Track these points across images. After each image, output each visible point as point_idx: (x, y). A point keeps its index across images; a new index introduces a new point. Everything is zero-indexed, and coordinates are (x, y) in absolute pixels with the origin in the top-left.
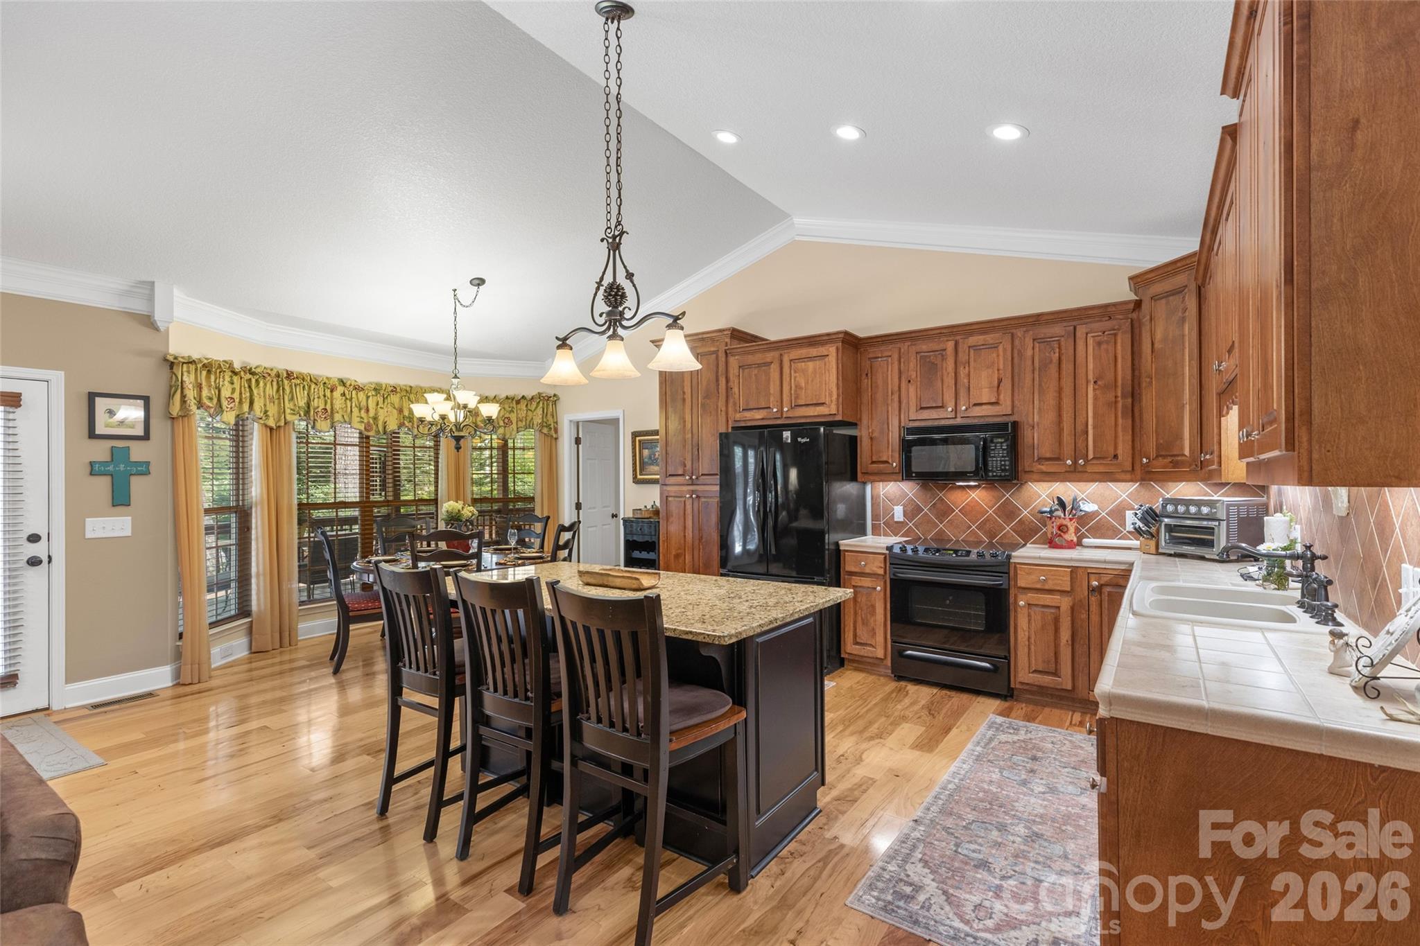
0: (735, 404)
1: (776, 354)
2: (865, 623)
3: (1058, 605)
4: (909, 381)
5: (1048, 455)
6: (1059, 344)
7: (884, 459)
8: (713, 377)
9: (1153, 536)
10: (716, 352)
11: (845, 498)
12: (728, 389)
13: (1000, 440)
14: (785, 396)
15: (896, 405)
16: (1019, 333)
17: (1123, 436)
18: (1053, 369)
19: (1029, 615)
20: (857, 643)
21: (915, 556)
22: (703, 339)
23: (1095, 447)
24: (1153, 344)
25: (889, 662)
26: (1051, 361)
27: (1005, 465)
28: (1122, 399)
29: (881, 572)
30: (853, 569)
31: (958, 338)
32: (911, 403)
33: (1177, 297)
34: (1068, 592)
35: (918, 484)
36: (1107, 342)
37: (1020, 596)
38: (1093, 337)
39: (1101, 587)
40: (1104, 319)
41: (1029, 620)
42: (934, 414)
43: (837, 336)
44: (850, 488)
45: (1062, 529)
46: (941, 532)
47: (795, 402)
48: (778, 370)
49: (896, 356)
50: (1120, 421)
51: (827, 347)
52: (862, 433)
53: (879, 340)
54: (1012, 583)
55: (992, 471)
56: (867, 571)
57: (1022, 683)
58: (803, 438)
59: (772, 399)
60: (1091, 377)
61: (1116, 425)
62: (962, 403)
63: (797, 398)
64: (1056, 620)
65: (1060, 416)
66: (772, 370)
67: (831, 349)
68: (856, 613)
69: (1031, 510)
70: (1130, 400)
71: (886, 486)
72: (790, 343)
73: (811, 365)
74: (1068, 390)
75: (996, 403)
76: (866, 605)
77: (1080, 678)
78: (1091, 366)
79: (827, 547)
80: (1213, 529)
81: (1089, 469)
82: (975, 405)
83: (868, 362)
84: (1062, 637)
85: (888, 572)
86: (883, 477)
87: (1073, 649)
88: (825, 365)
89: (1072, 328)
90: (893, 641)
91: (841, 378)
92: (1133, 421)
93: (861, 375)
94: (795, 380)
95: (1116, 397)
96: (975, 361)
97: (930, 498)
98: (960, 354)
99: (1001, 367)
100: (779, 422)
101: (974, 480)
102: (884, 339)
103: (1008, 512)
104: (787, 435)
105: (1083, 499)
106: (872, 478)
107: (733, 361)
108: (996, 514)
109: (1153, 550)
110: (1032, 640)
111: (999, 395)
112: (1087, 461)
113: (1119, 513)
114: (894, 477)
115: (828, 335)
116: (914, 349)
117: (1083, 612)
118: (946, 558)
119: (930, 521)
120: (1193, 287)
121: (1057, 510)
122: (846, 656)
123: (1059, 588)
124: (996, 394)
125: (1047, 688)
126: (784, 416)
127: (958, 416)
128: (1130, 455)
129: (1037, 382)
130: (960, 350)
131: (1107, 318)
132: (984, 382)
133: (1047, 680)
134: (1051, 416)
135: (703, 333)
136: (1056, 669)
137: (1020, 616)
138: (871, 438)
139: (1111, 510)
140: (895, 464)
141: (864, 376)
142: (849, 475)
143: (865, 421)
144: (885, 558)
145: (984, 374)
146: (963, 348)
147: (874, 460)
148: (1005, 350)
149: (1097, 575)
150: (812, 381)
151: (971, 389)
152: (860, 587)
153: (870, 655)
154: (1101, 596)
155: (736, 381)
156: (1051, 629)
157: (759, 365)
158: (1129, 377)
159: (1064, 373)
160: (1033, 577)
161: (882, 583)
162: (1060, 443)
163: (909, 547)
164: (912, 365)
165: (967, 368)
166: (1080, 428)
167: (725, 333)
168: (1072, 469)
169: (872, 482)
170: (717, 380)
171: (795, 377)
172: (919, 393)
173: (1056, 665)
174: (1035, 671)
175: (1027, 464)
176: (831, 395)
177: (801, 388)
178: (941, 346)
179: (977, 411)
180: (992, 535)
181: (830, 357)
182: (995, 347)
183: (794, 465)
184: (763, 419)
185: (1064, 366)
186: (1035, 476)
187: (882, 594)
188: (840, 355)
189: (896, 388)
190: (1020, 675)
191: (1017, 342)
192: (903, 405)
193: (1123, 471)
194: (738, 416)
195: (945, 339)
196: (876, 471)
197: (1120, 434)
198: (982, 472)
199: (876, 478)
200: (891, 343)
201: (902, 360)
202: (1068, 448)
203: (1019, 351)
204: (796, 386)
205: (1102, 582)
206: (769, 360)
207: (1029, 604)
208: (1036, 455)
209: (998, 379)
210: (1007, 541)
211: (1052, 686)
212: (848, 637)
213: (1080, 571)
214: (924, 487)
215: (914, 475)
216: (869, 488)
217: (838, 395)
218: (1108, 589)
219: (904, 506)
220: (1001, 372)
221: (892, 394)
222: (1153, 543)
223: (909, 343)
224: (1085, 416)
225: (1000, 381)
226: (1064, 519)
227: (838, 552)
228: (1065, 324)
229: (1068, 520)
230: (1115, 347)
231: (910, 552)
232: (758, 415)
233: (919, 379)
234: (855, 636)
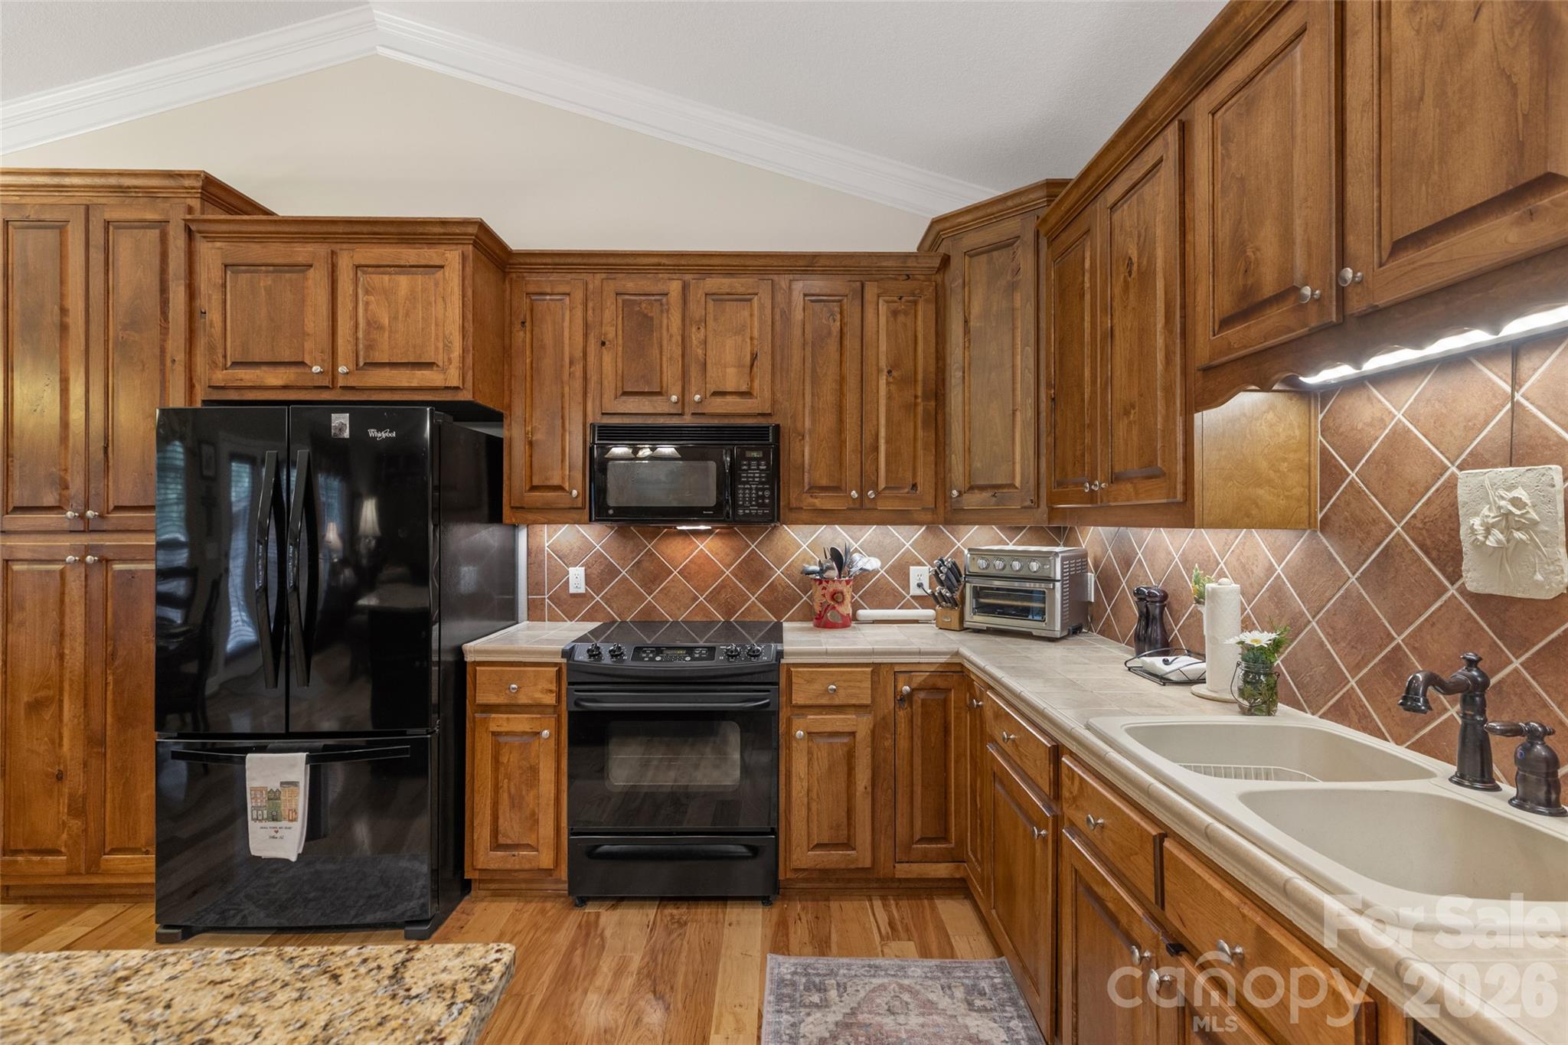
0: (211, 348)
1: (322, 250)
2: (516, 803)
3: (853, 729)
4: (603, 344)
5: (824, 482)
6: (841, 307)
7: (556, 482)
8: (152, 282)
9: (957, 605)
10: (162, 225)
11: (476, 556)
12: (193, 315)
13: (755, 454)
14: (340, 341)
15: (578, 384)
16: (783, 281)
17: (925, 455)
18: (833, 346)
19: (810, 752)
20: (497, 846)
21: (619, 666)
22: (122, 190)
23: (887, 471)
24: (966, 322)
25: (564, 874)
26: (830, 333)
27: (763, 497)
28: (923, 400)
29: (550, 699)
30: (493, 699)
31: (688, 277)
32: (605, 383)
33: (1004, 251)
34: (866, 706)
35: (612, 528)
36: (906, 313)
37: (796, 722)
38: (887, 302)
39: (910, 695)
40: (901, 278)
41: (810, 760)
42: (644, 405)
43: (463, 229)
44: (488, 536)
45: (837, 597)
46: (650, 608)
47: (366, 356)
48: (325, 283)
49: (579, 295)
50: (920, 433)
51: (441, 249)
52: (513, 433)
53: (549, 260)
54: (783, 699)
55: (744, 507)
56: (523, 700)
57: (796, 870)
58: (380, 430)
59: (308, 345)
60: (883, 363)
61: (915, 439)
62: (693, 389)
63: (370, 348)
64: (850, 756)
65: (841, 421)
66: (310, 282)
67: (448, 255)
68: (496, 788)
69: (787, 569)
70: (933, 403)
71: (556, 531)
72: (357, 229)
73: (403, 281)
74: (852, 382)
75: (747, 394)
76: (520, 767)
77: (882, 845)
78: (883, 347)
79: (435, 658)
80: (1044, 593)
81: (881, 505)
82: (716, 394)
83: (526, 301)
84: (858, 782)
85: (564, 699)
86: (551, 516)
87: (873, 797)
88: (437, 284)
89: (858, 284)
90: (572, 833)
91: (470, 316)
92: (936, 434)
93: (511, 323)
94: (366, 310)
95: (916, 397)
96: (715, 320)
97: (632, 552)
98: (692, 305)
99: (756, 334)
100: (325, 396)
101: (706, 522)
102: (557, 260)
103: (754, 572)
104: (340, 421)
105: (856, 550)
106: (530, 516)
107: (210, 255)
108: (736, 576)
109: (956, 625)
110: (814, 795)
111: (752, 381)
112: (877, 493)
113: (901, 571)
114: (574, 515)
115: (443, 222)
116: (611, 287)
117: (888, 736)
118: (677, 664)
119: (630, 591)
120: (1030, 236)
121: (831, 568)
122: (476, 876)
123: (853, 702)
124: (748, 379)
125: (834, 871)
126: (341, 383)
127: (686, 410)
128: (933, 485)
129: (808, 364)
130: (691, 298)
131: (905, 277)
132: (729, 356)
133: (834, 858)
134: (828, 421)
135: (121, 174)
136: (849, 838)
137: (795, 755)
138: (531, 444)
139: (891, 565)
140: (575, 492)
141: (518, 326)
142: (485, 510)
143: (518, 410)
144: (559, 672)
145: (730, 343)
146: (697, 294)
147: (536, 482)
148: (762, 307)
149: (907, 675)
150: (407, 315)
151: (709, 366)
152: (507, 733)
153: (527, 866)
154: (912, 708)
155: (216, 297)
156: (842, 769)
157: (278, 268)
158: (932, 369)
159: (847, 354)
160: (817, 687)
161: (553, 722)
162: (840, 462)
163: (606, 649)
164: (608, 315)
165: (702, 330)
166: (868, 440)
167: (187, 183)
168: (857, 506)
169: (529, 524)
170: (164, 290)
171: (367, 304)
172: (620, 365)
173: (849, 830)
174: (819, 846)
175: (793, 496)
176: (448, 348)
177: (380, 328)
178: (660, 287)
179: (719, 405)
180: (729, 611)
181: (447, 269)
182: (745, 299)
183: (373, 492)
184: (285, 387)
185: (847, 343)
186: (804, 516)
187: (552, 743)
188: (469, 270)
189: (579, 354)
190: (794, 857)
191: (779, 297)
192: (593, 385)
193: (923, 509)
194: (220, 377)
195: (666, 276)
196: (539, 505)
197: (920, 452)
198: (728, 509)
199: (539, 517)
200: (570, 271)
201: (590, 305)
202: (851, 475)
203: (783, 313)
204: (369, 323)
205: (914, 686)
206: (301, 259)
207: (809, 733)
208: (806, 480)
209: (752, 354)
210: (751, 619)
211: (843, 866)
212: (480, 834)
213: (884, 671)
214: (622, 533)
215: (611, 512)
216: (522, 536)
217: (464, 350)
218: (922, 695)
219: (587, 566)
220: (755, 342)
221: (571, 363)
222: (955, 613)
223: (604, 276)
224: (875, 423)
225: (754, 358)
226: (840, 582)
227: (459, 668)
228: (848, 277)
229: (844, 583)
230: (915, 323)
231: (607, 660)
232: (275, 378)
233: (620, 342)
234: (495, 832)
